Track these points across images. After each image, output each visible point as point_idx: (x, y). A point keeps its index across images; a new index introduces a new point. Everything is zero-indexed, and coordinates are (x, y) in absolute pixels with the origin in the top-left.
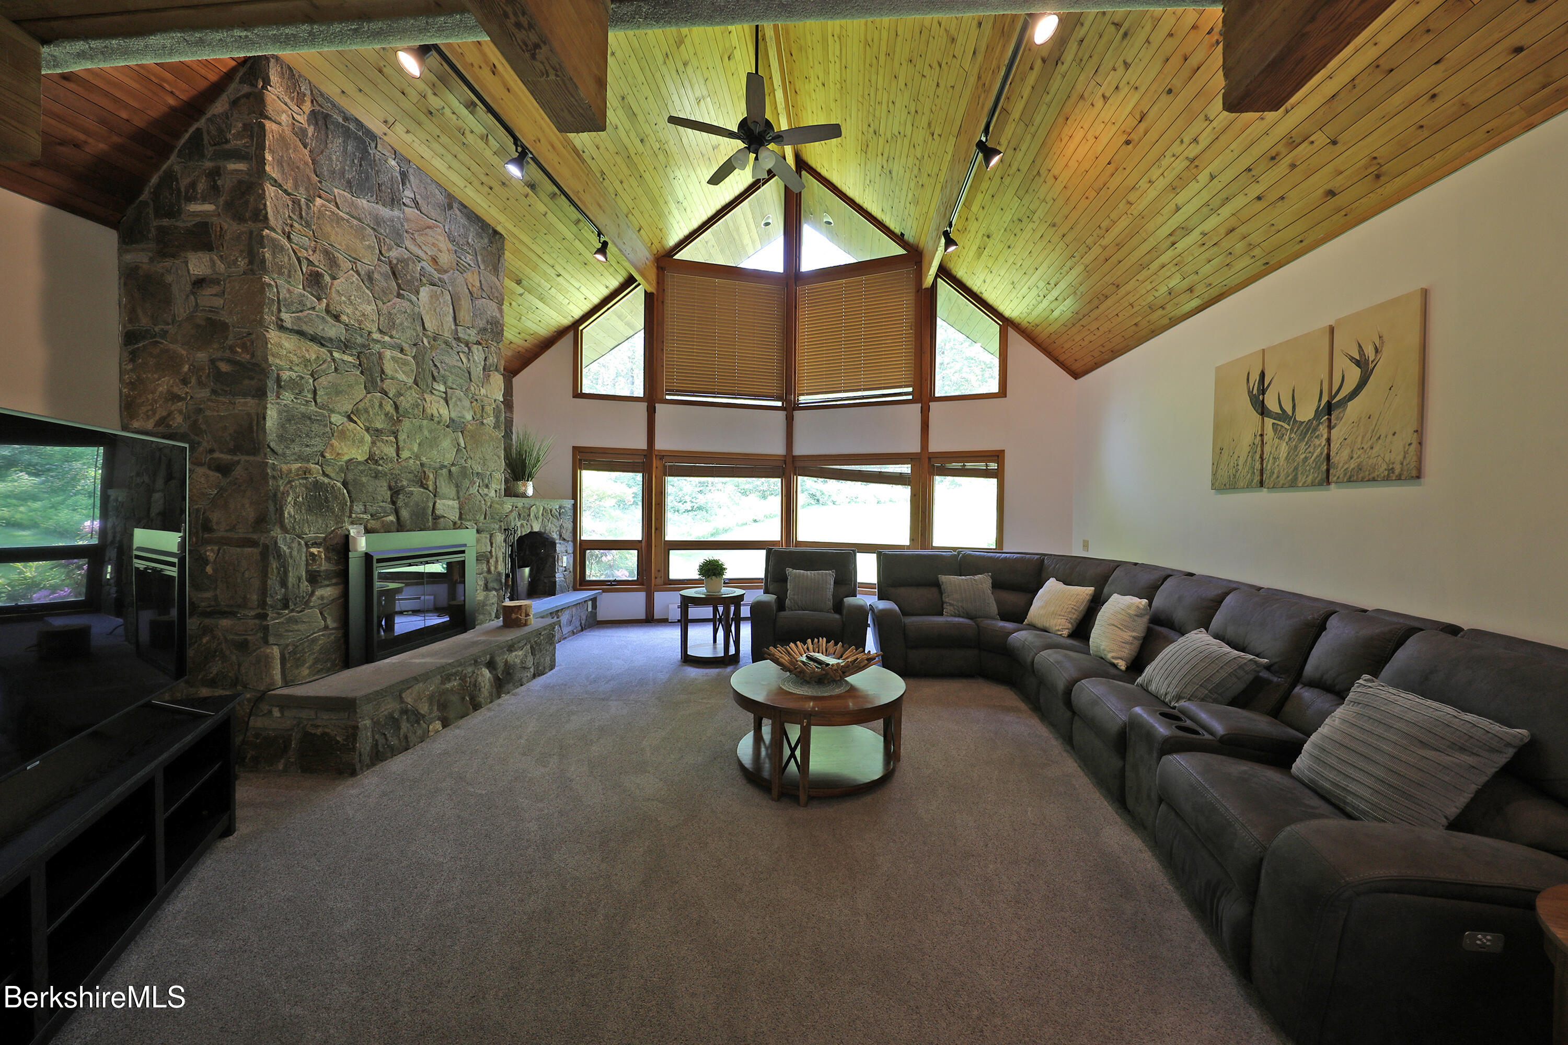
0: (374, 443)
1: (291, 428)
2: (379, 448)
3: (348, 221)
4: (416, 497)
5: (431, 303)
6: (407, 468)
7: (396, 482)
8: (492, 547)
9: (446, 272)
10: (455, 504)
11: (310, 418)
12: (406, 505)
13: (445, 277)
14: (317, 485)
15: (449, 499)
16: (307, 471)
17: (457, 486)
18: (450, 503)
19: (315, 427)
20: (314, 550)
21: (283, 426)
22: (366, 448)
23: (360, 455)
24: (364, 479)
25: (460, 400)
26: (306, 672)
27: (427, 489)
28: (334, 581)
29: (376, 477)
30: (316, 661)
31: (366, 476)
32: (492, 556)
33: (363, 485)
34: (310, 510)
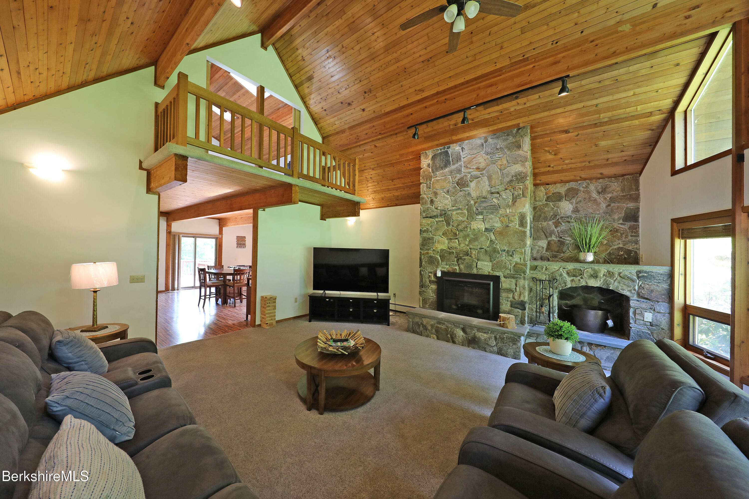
0: (449, 243)
1: (424, 242)
2: (450, 244)
3: (441, 179)
4: (467, 261)
5: (476, 186)
6: (462, 250)
7: (458, 255)
8: (516, 286)
9: (485, 169)
10: (490, 264)
11: (430, 239)
12: (462, 263)
13: (484, 172)
14: (431, 257)
15: (486, 261)
16: (428, 253)
17: (490, 256)
18: (486, 263)
19: (431, 241)
20: (430, 274)
21: (423, 242)
22: (446, 245)
23: (444, 247)
24: (446, 255)
25: (491, 219)
26: (428, 306)
27: (472, 257)
28: (435, 284)
29: (450, 254)
30: (430, 305)
31: (446, 253)
32: (516, 291)
33: (445, 256)
34: (429, 263)
